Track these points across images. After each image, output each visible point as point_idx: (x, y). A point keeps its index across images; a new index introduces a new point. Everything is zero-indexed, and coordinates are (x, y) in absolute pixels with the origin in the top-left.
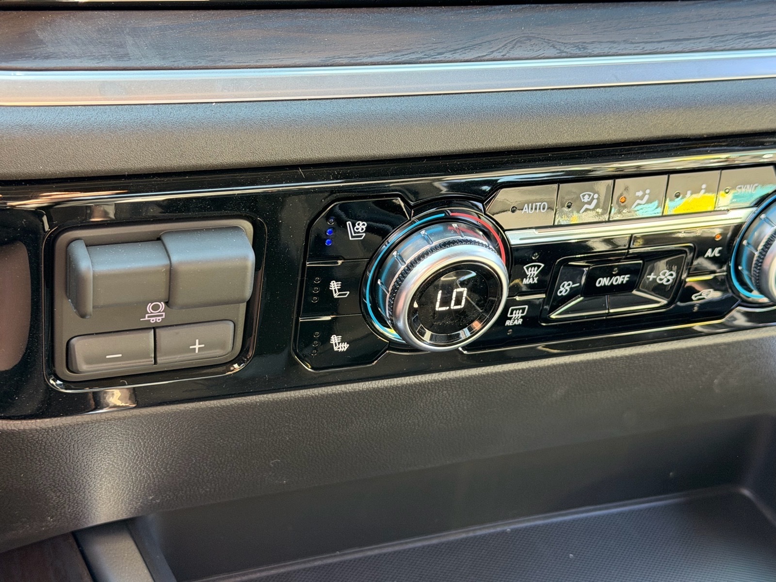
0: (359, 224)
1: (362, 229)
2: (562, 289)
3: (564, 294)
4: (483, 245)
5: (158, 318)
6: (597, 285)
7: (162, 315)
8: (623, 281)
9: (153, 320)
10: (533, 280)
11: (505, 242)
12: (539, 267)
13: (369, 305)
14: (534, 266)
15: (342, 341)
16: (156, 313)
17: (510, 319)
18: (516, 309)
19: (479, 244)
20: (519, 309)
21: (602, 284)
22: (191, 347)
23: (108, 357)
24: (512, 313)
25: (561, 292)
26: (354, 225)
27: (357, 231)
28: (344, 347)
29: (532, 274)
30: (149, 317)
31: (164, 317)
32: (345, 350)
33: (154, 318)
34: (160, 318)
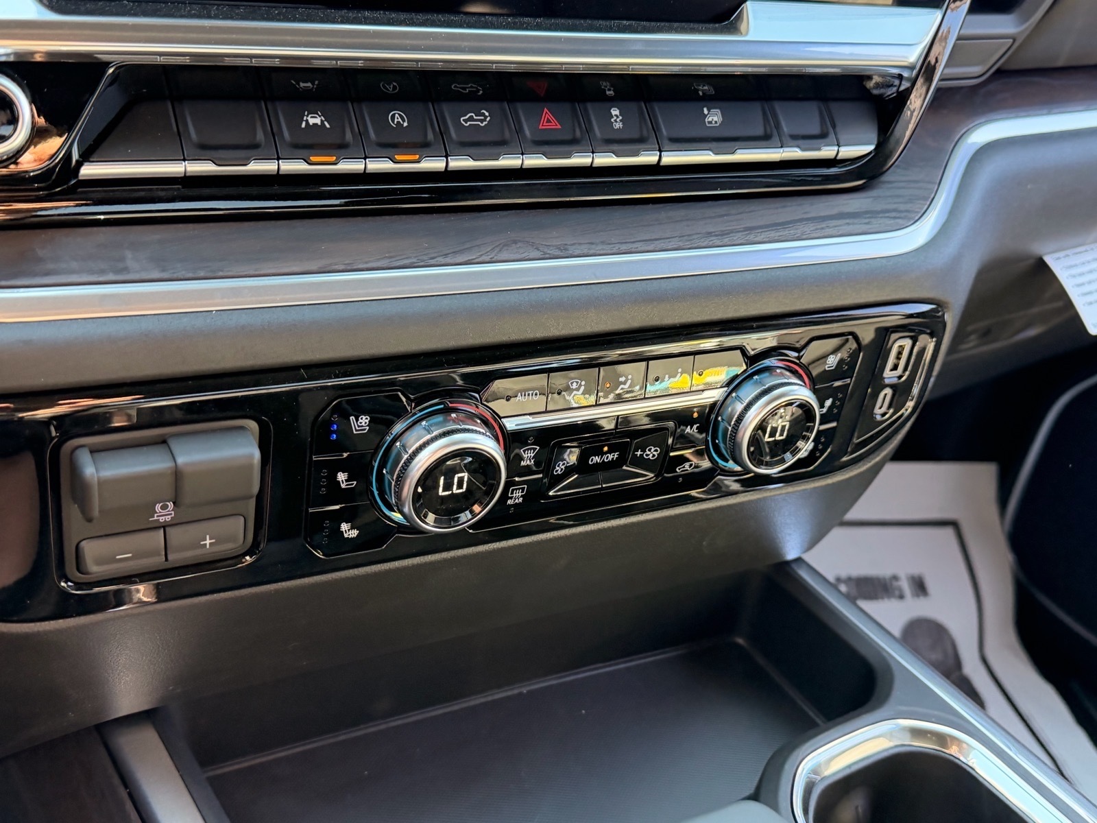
0: (362, 419)
1: (366, 423)
2: (557, 468)
3: (559, 472)
4: (480, 433)
5: (167, 517)
6: (590, 463)
7: (171, 514)
8: (613, 459)
9: (162, 519)
10: (530, 461)
11: (502, 428)
12: (535, 449)
13: (376, 493)
14: (531, 449)
15: (352, 528)
16: (164, 512)
17: (511, 498)
18: (516, 489)
19: (476, 432)
20: (519, 489)
21: (594, 461)
22: (202, 543)
23: (118, 557)
24: (512, 493)
25: (556, 471)
26: (357, 420)
27: (360, 425)
28: (354, 533)
29: (528, 457)
30: (157, 516)
31: (173, 515)
32: (355, 536)
33: (163, 518)
34: (169, 517)
